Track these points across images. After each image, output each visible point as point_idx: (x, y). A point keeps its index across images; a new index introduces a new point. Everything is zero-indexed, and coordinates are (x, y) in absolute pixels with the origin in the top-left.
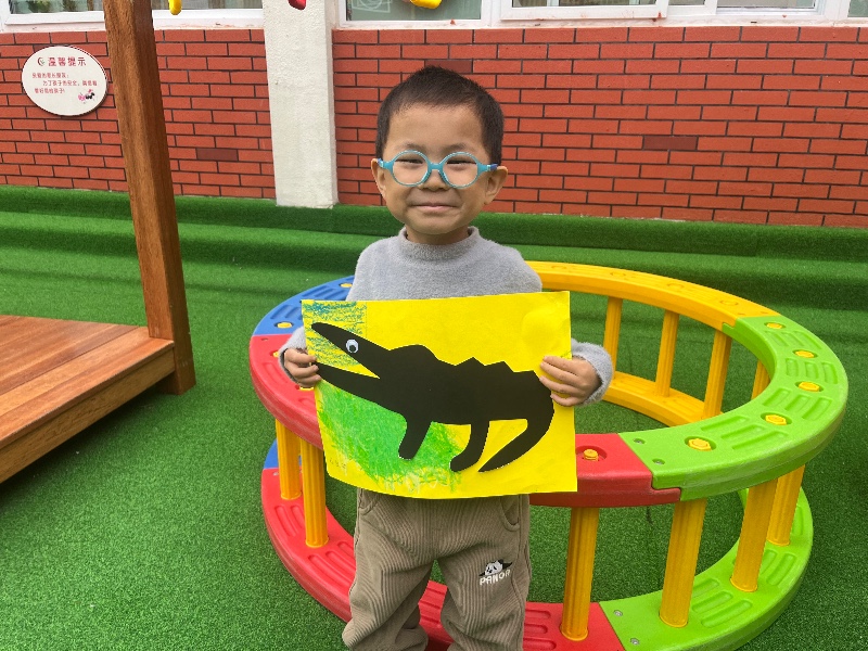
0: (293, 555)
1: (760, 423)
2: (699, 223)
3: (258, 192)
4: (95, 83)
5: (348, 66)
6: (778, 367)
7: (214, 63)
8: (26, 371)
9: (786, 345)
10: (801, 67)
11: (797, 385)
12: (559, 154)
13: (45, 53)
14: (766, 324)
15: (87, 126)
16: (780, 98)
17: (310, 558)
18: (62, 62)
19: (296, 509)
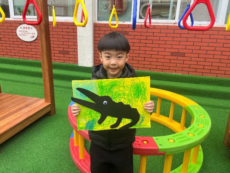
0: (76, 160)
1: (187, 136)
2: (185, 75)
3: (74, 62)
4: (35, 34)
5: (97, 32)
6: (195, 120)
7: (64, 30)
8: (15, 110)
9: (198, 114)
10: (212, 37)
11: (198, 125)
12: (150, 56)
13: (22, 26)
14: (194, 107)
15: (32, 44)
16: (206, 44)
17: (80, 161)
18: (26, 28)
19: (78, 149)
